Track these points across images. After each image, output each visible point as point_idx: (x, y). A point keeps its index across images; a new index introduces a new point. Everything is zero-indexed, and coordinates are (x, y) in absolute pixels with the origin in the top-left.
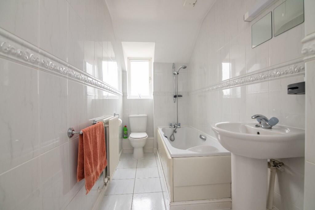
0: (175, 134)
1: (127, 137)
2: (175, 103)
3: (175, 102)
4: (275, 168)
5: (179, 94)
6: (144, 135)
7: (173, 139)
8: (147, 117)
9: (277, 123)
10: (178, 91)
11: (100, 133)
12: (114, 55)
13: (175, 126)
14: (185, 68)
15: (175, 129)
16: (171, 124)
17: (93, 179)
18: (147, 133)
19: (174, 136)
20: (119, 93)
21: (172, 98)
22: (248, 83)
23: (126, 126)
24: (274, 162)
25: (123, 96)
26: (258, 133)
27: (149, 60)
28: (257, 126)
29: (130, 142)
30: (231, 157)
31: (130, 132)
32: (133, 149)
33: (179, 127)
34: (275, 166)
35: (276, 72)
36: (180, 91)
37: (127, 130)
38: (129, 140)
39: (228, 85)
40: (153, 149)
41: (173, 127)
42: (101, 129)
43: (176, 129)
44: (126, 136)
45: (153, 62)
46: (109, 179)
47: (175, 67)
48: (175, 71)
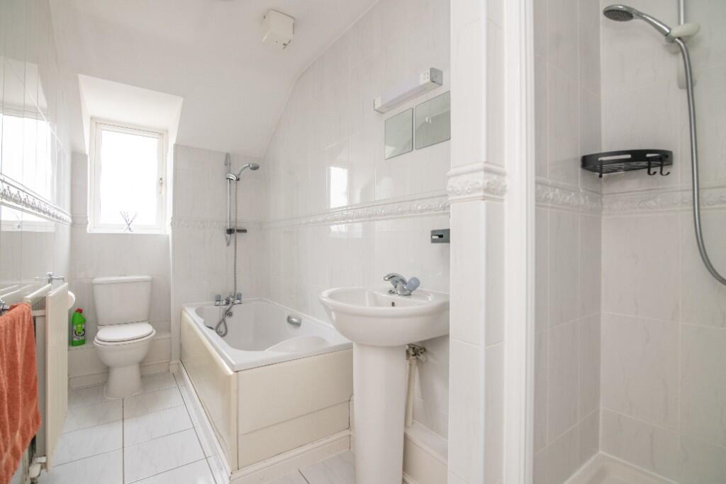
0: (228, 319)
1: (83, 342)
2: (230, 247)
3: (228, 244)
4: (414, 357)
5: (240, 226)
6: (145, 329)
7: (224, 332)
8: (152, 282)
9: (418, 286)
10: (238, 218)
11: (22, 337)
12: (43, 102)
13: (229, 302)
14: (255, 168)
15: (228, 307)
16: (220, 296)
17: (7, 469)
18: (149, 323)
19: (228, 324)
20: (60, 214)
21: (222, 235)
22: (378, 218)
23: (80, 311)
24: (414, 348)
25: (73, 225)
26: (393, 304)
27: (161, 134)
28: (391, 292)
29: (97, 354)
30: (352, 352)
31: (98, 325)
32: (107, 370)
33: (238, 301)
34: (415, 355)
35: (418, 206)
36: (243, 220)
37: (84, 321)
38: (94, 347)
39: (344, 216)
40: (169, 362)
41: (224, 302)
42: (26, 323)
43: (230, 308)
44: (81, 338)
45: (172, 140)
46: (44, 466)
47: (230, 164)
48: (230, 172)
